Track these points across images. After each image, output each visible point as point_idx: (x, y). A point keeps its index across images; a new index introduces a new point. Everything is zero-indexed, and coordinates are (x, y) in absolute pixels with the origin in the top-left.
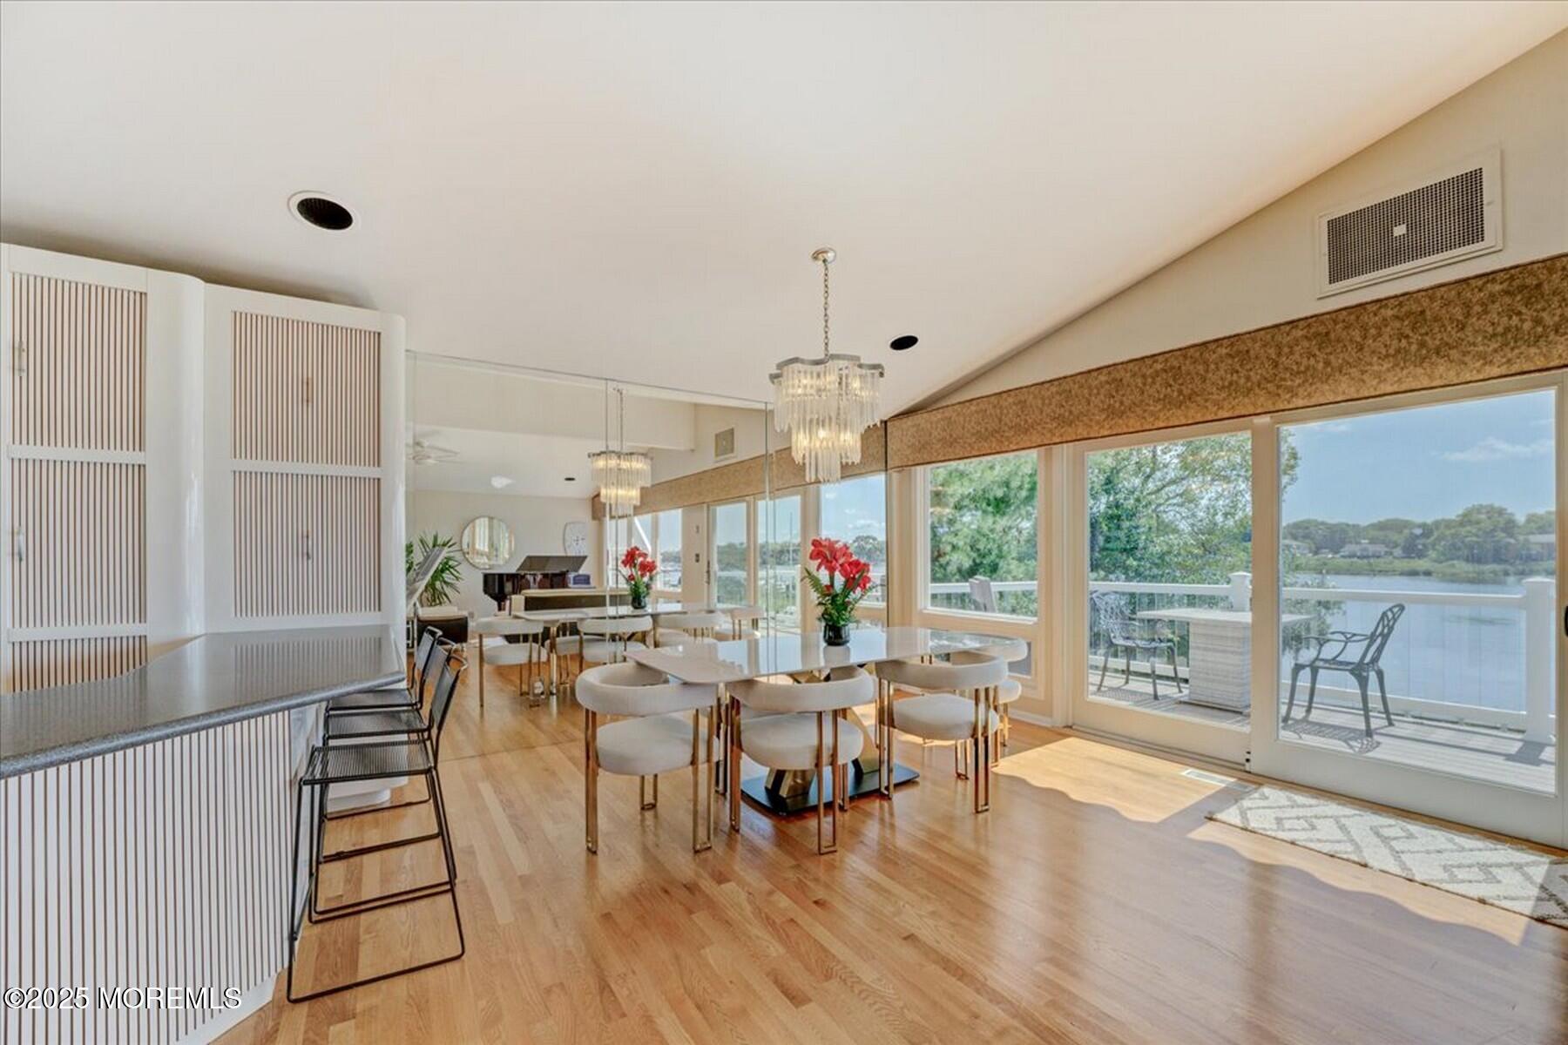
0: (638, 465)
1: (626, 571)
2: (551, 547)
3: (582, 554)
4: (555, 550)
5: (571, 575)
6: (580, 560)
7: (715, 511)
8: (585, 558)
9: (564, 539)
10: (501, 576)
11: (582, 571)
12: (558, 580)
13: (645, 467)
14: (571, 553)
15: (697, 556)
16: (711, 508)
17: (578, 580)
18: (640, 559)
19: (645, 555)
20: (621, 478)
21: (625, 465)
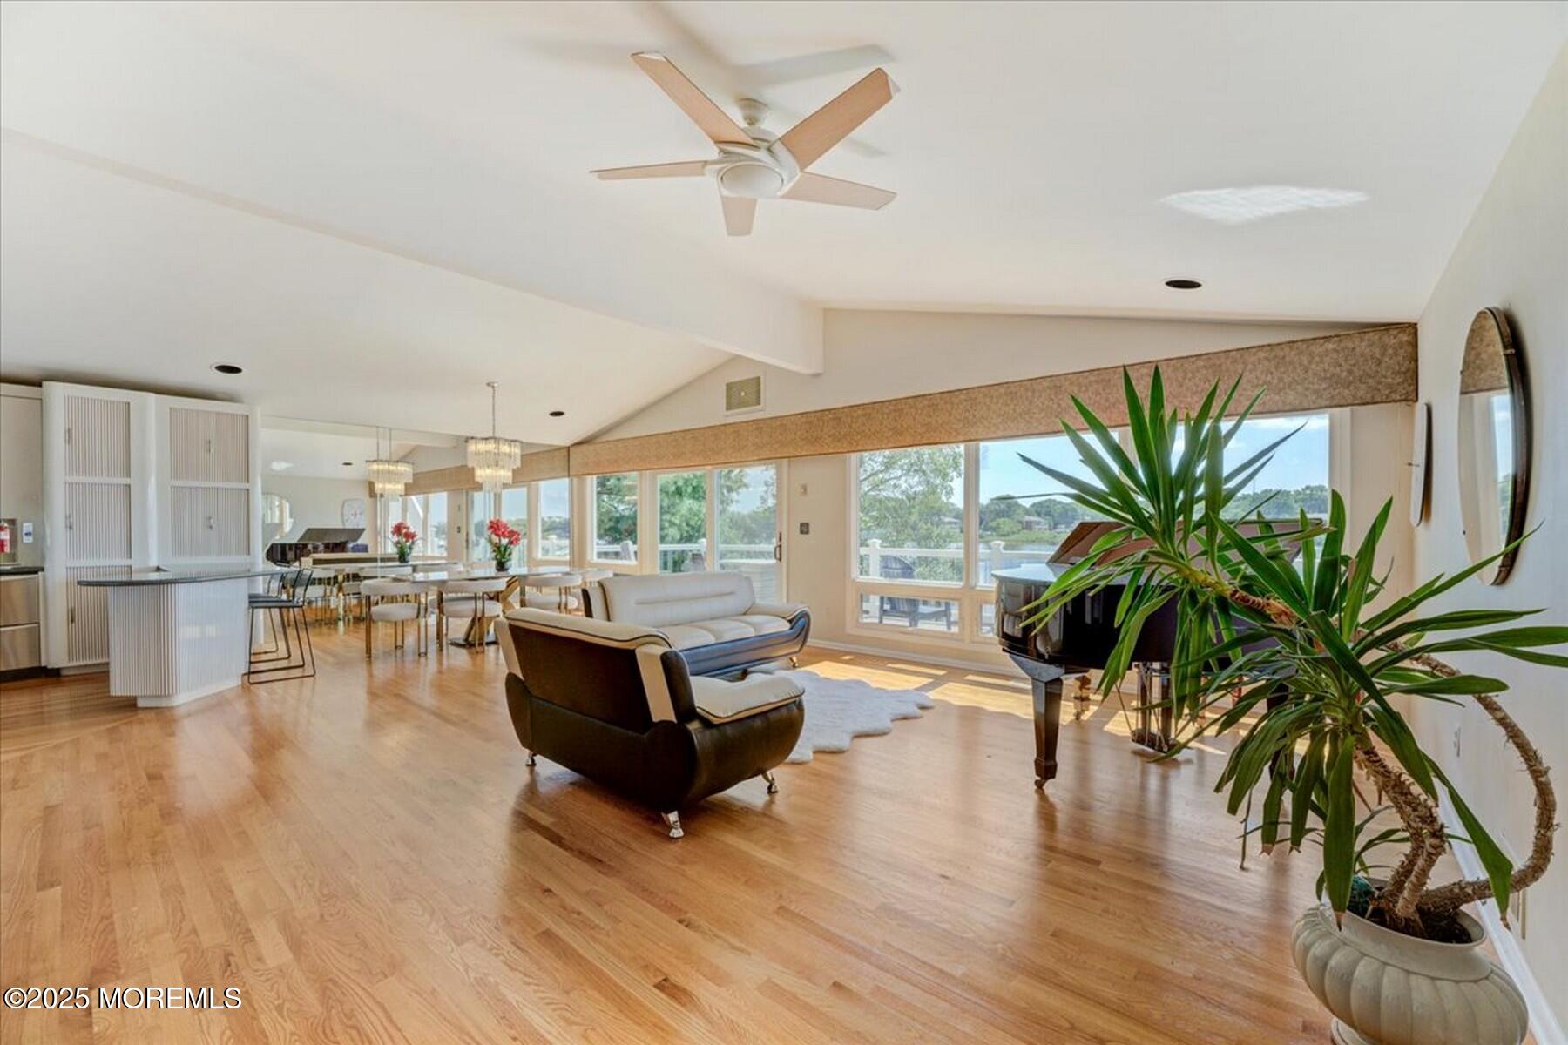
0: (402, 468)
1: (396, 538)
2: (331, 520)
3: (360, 527)
4: (334, 523)
5: (351, 545)
6: (359, 532)
7: (473, 496)
8: (363, 530)
9: (342, 515)
10: (283, 546)
11: (359, 542)
12: (340, 547)
13: (407, 469)
14: (348, 526)
15: (459, 528)
16: (470, 493)
17: (356, 549)
18: (404, 531)
19: (408, 528)
20: (391, 476)
21: (392, 468)
